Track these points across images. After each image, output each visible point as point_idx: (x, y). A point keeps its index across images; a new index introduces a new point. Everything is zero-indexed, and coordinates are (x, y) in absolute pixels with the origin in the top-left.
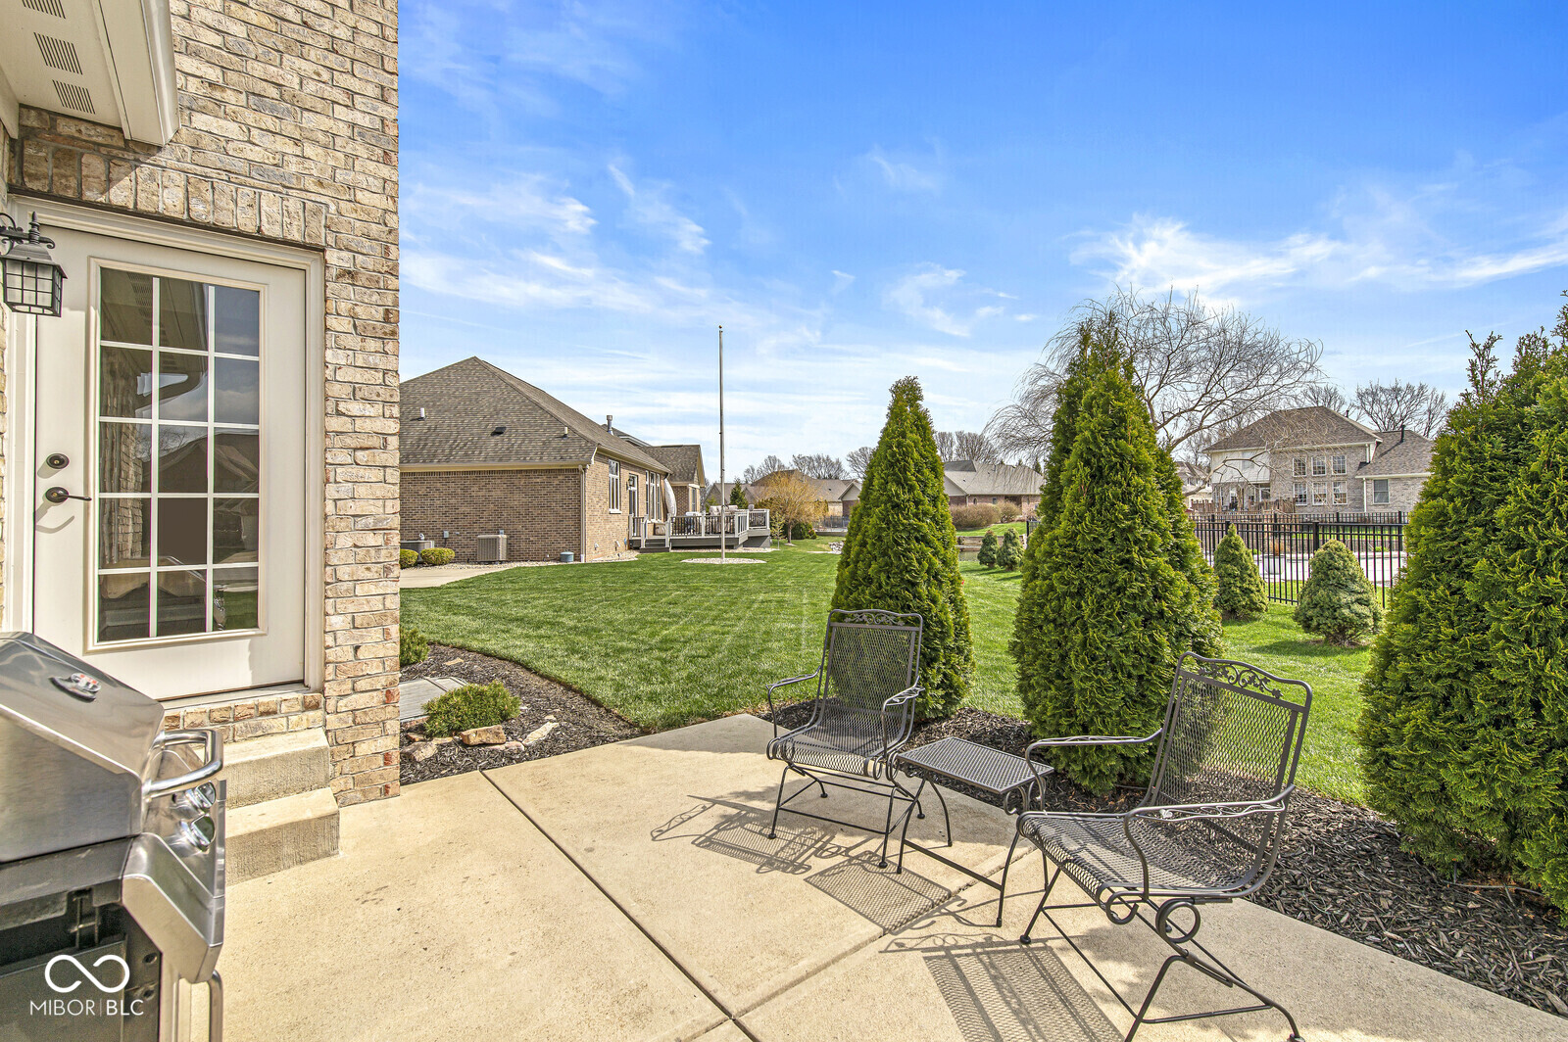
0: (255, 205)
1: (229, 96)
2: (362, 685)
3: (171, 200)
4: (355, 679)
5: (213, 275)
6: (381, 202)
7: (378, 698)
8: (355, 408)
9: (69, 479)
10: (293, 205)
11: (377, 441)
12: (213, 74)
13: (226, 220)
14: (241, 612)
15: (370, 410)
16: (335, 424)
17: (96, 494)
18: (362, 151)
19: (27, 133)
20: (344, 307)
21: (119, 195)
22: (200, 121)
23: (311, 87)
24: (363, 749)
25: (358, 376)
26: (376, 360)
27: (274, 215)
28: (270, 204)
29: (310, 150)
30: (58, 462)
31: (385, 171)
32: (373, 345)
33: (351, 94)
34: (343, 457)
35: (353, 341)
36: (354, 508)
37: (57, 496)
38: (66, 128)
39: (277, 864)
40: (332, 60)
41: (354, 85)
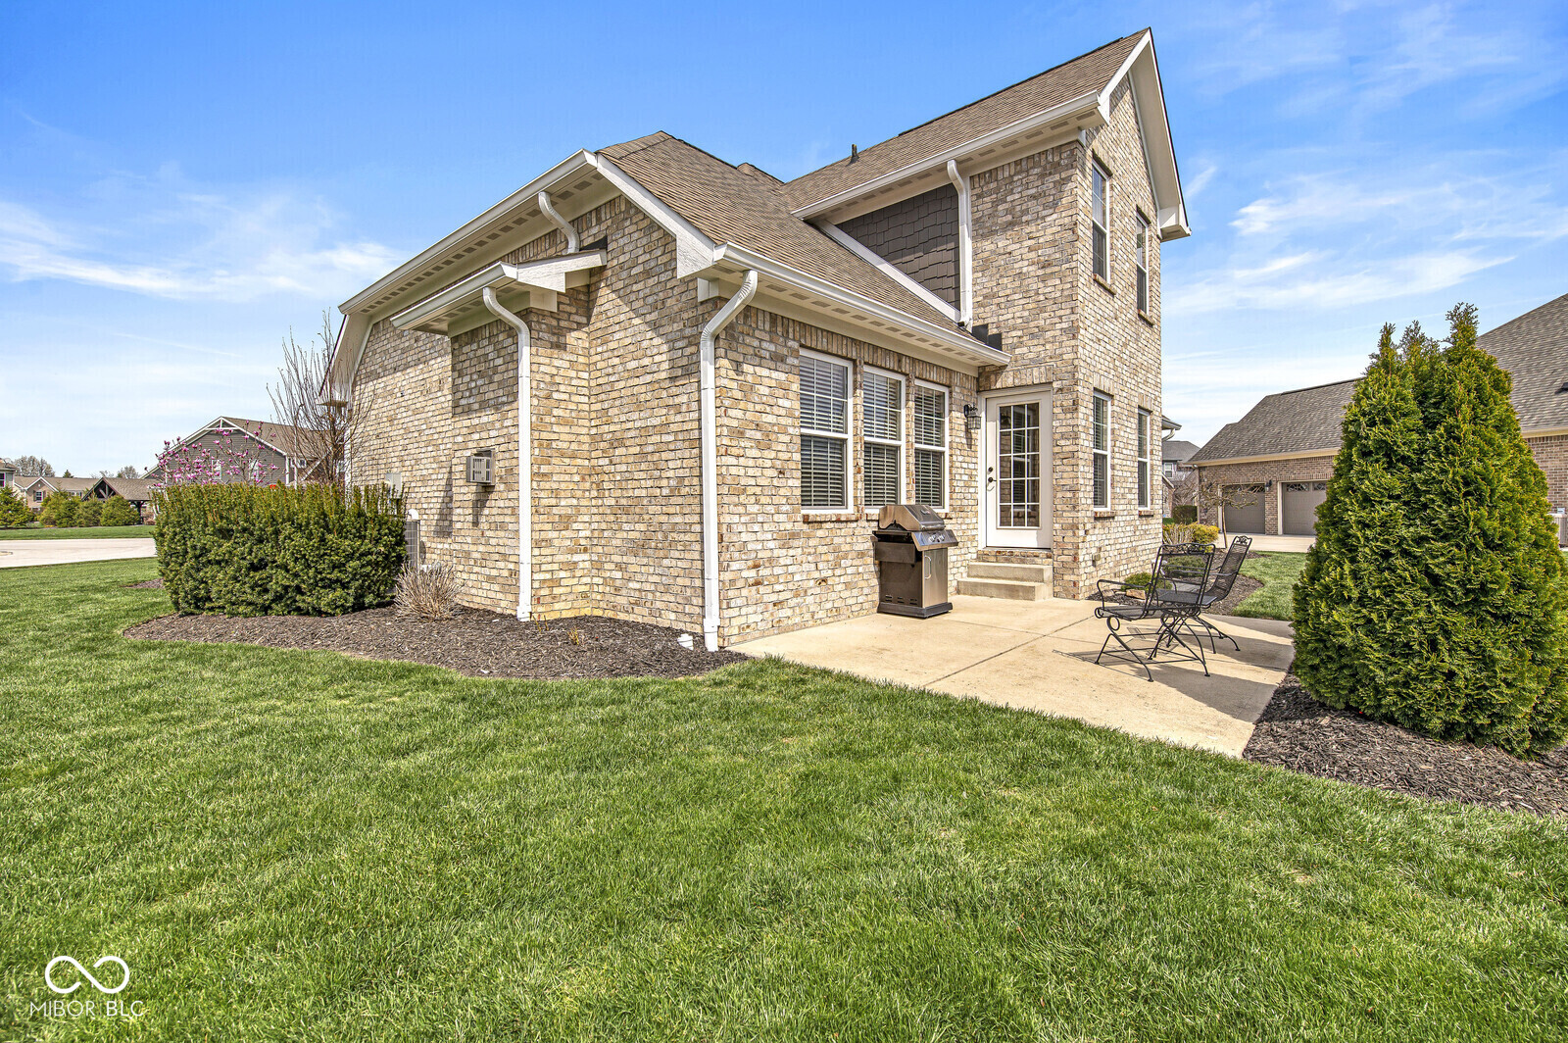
0: (1031, 374)
1: (1025, 338)
2: (1065, 552)
3: (1010, 382)
4: (1063, 549)
5: (1026, 400)
6: (1071, 356)
7: (1070, 559)
8: (1062, 442)
9: (992, 475)
10: (1042, 369)
11: (1070, 455)
12: (1020, 333)
13: (1024, 383)
14: (1034, 518)
15: (1068, 443)
16: (1057, 449)
17: (999, 479)
18: (1065, 338)
19: (980, 374)
20: (1059, 403)
21: (998, 385)
22: (1017, 351)
23: (1048, 321)
24: (1066, 577)
25: (1063, 430)
26: (1071, 422)
27: (1037, 375)
28: (1036, 372)
29: (1048, 346)
30: (991, 470)
31: (1073, 342)
32: (1069, 416)
33: (1060, 317)
34: (1059, 462)
35: (1062, 416)
36: (1062, 482)
37: (991, 480)
38: (987, 369)
39: (1018, 598)
40: (1055, 307)
41: (1062, 312)
